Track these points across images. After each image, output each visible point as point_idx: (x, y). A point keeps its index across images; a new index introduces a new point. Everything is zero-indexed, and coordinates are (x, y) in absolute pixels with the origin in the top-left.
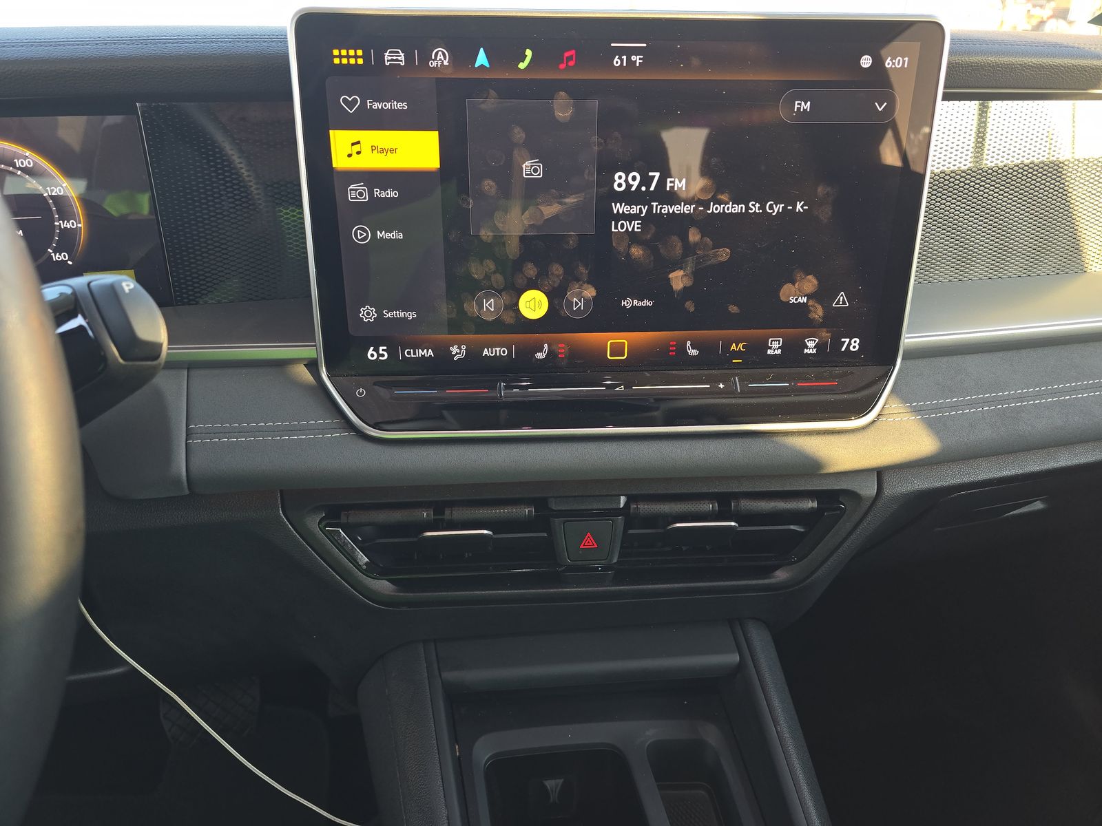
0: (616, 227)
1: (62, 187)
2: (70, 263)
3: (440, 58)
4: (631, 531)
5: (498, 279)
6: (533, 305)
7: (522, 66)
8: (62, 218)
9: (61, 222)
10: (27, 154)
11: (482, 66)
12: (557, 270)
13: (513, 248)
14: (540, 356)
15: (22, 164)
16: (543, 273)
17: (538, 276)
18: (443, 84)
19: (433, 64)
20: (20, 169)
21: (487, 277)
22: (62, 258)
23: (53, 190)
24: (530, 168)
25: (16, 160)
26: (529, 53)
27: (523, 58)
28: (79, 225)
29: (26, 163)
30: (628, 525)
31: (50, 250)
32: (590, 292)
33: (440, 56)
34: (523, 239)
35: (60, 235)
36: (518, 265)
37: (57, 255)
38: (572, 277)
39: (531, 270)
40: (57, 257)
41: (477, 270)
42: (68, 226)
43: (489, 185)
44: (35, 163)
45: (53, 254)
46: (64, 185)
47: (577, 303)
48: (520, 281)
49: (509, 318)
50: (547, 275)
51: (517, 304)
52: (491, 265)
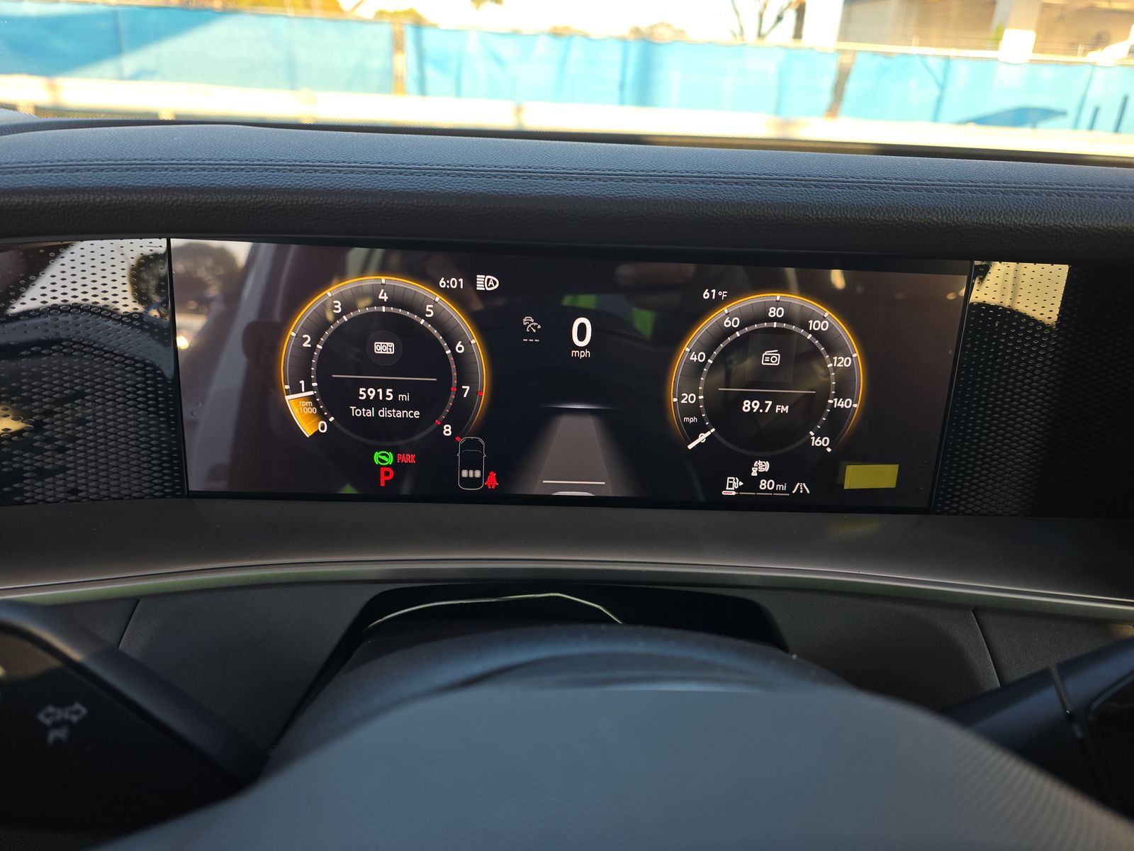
1: (852, 358)
2: (829, 450)
8: (838, 396)
9: (836, 400)
10: (826, 315)
15: (817, 326)
20: (812, 332)
22: (822, 443)
23: (841, 360)
25: (811, 322)
28: (855, 406)
29: (821, 326)
31: (812, 433)
35: (829, 416)
37: (818, 440)
40: (817, 442)
42: (842, 406)
44: (831, 326)
45: (813, 438)
46: (854, 355)
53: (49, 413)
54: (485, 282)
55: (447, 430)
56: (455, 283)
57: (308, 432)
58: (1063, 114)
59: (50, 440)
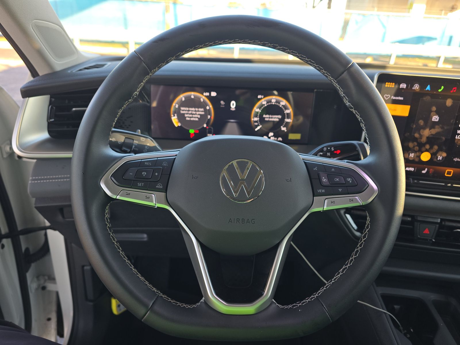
0: (457, 137)
2: (286, 131)
3: (416, 87)
4: (441, 230)
5: (417, 148)
6: (425, 157)
7: (440, 90)
8: (287, 119)
11: (428, 90)
12: (436, 147)
13: (424, 140)
14: (424, 172)
16: (431, 148)
17: (429, 149)
18: (415, 93)
19: (413, 88)
20: (281, 105)
21: (414, 147)
23: (288, 111)
24: (435, 118)
25: (281, 103)
26: (443, 87)
27: (441, 88)
28: (291, 121)
29: (283, 103)
30: (439, 228)
31: (282, 127)
32: (444, 155)
33: (416, 86)
34: (428, 138)
35: (285, 123)
36: (424, 145)
38: (440, 150)
39: (428, 147)
41: (411, 145)
42: (288, 121)
43: (421, 122)
47: (440, 158)
48: (423, 149)
49: (417, 160)
50: (432, 148)
51: (420, 156)
52: (416, 144)
53: (125, 120)
54: (214, 94)
55: (205, 126)
56: (207, 94)
57: (176, 126)
58: (436, 39)
59: (125, 126)
